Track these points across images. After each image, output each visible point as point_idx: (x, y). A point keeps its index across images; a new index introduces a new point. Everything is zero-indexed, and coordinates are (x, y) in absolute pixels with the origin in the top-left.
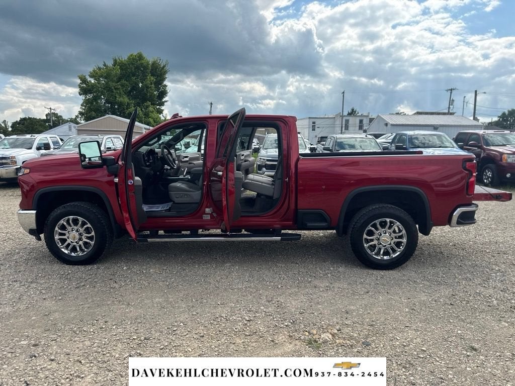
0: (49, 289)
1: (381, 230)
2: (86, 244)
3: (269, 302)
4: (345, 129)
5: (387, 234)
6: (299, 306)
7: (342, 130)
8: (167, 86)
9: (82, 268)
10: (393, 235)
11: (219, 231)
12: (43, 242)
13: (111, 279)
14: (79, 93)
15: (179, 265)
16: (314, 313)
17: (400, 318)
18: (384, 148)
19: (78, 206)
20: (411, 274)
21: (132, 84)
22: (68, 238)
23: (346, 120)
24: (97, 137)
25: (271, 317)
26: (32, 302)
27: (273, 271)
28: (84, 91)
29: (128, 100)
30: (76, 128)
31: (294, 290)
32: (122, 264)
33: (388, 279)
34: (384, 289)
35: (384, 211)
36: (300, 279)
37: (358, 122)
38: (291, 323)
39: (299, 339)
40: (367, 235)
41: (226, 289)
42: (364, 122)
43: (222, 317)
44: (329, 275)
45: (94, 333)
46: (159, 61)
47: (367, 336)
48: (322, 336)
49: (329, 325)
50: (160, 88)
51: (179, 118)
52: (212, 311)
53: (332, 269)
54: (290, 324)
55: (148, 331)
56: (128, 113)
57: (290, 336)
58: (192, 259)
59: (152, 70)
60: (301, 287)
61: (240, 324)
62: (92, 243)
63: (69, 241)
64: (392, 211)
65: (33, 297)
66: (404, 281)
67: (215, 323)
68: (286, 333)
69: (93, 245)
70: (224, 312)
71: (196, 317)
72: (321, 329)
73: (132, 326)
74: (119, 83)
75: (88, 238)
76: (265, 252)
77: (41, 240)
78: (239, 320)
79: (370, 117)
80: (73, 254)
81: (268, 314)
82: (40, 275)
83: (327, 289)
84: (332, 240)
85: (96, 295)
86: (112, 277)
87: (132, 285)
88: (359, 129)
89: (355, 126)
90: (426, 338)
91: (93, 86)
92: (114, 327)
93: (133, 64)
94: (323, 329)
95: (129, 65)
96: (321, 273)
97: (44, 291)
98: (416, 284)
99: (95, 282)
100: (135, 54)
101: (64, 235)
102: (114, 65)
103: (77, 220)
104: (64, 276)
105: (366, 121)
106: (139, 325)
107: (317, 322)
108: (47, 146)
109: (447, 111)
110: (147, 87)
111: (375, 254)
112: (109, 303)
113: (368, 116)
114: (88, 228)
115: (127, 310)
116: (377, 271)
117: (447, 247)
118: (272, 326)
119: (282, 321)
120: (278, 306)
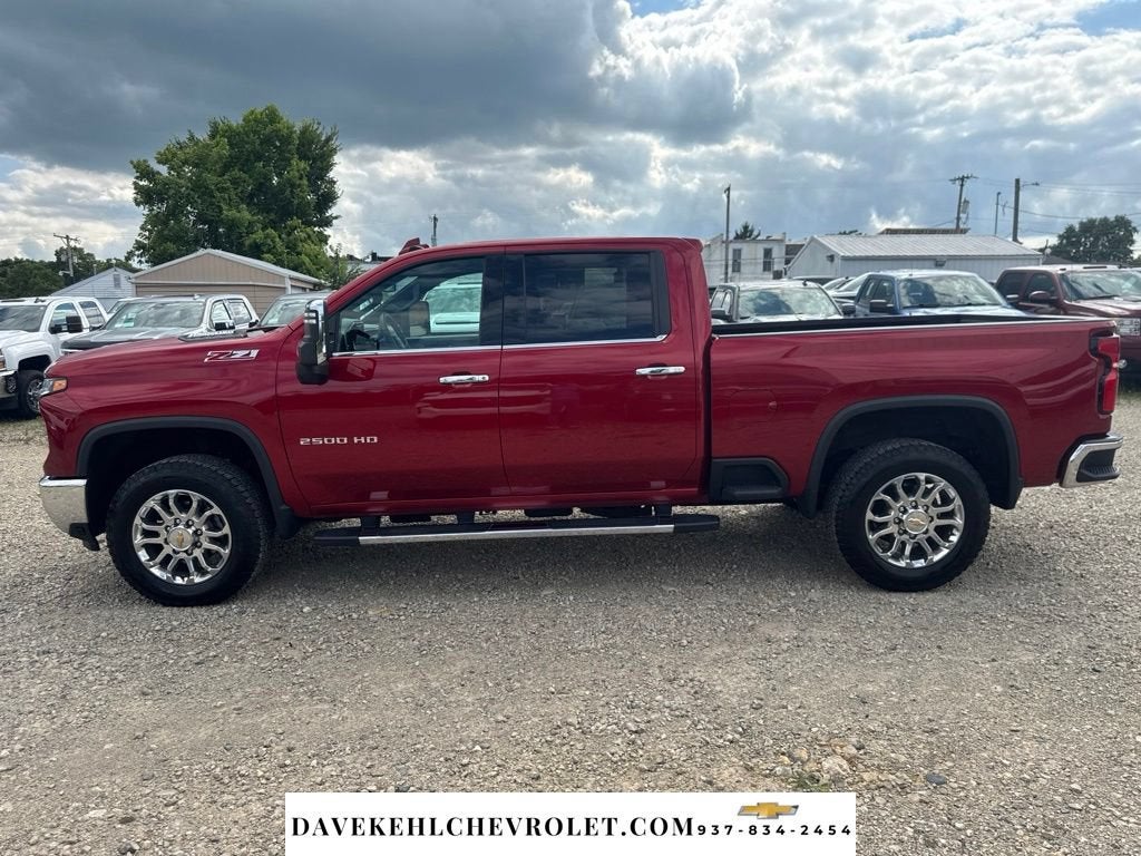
0: (131, 669)
1: (905, 500)
2: (208, 554)
3: (671, 681)
4: (733, 271)
5: (921, 510)
6: (746, 691)
7: (726, 273)
8: (335, 183)
9: (202, 613)
10: (934, 511)
11: (519, 514)
12: (105, 554)
13: (278, 639)
14: (135, 200)
15: (433, 596)
16: (785, 707)
17: (990, 709)
18: (847, 311)
19: (189, 465)
20: (977, 601)
21: (257, 179)
22: (166, 541)
23: (735, 251)
24: (191, 299)
25: (689, 722)
26: (97, 703)
27: (658, 603)
28: (145, 197)
29: (249, 217)
30: (133, 280)
31: (721, 649)
32: (297, 600)
33: (930, 614)
34: (929, 638)
35: (913, 455)
36: (725, 621)
37: (761, 254)
38: (740, 734)
39: (771, 774)
40: (874, 512)
41: (559, 654)
42: (775, 254)
43: (570, 724)
44: (792, 610)
45: (268, 779)
46: (316, 127)
47: (931, 760)
48: (826, 765)
49: (832, 736)
50: (319, 188)
51: (424, 250)
52: (542, 712)
53: (793, 594)
54: (737, 736)
55: (399, 770)
56: (250, 246)
57: (749, 769)
58: (459, 580)
59: (302, 144)
60: (734, 642)
61: (619, 741)
62: (226, 552)
63: (167, 550)
64: (930, 455)
65: (96, 691)
66: (967, 618)
67: (558, 741)
68: (734, 760)
69: (226, 558)
70: (570, 711)
71: (507, 728)
72: (818, 747)
73: (357, 758)
74: (226, 177)
75: (213, 540)
76: (627, 559)
77: (98, 549)
78: (613, 731)
79: (788, 243)
80: (179, 580)
81: (677, 713)
82: (104, 634)
83: (798, 644)
84: (771, 524)
85: (249, 681)
86: (279, 633)
87: (333, 649)
88: (765, 270)
89: (756, 264)
90: (1068, 758)
91: (166, 184)
92: (314, 762)
93: (255, 132)
94: (821, 746)
95: (247, 134)
96: (771, 605)
97: (120, 677)
98: (997, 625)
99: (241, 646)
100: (259, 110)
101: (156, 534)
102: (213, 137)
103: (188, 498)
104: (163, 636)
105: (778, 253)
106: (374, 754)
107: (800, 730)
108: (74, 325)
109: (953, 226)
110: (293, 186)
111: (893, 557)
112: (286, 698)
113: (782, 241)
114: (212, 516)
115: (335, 717)
116: (899, 595)
117: (1035, 532)
118: (697, 744)
119: (716, 729)
120: (696, 693)
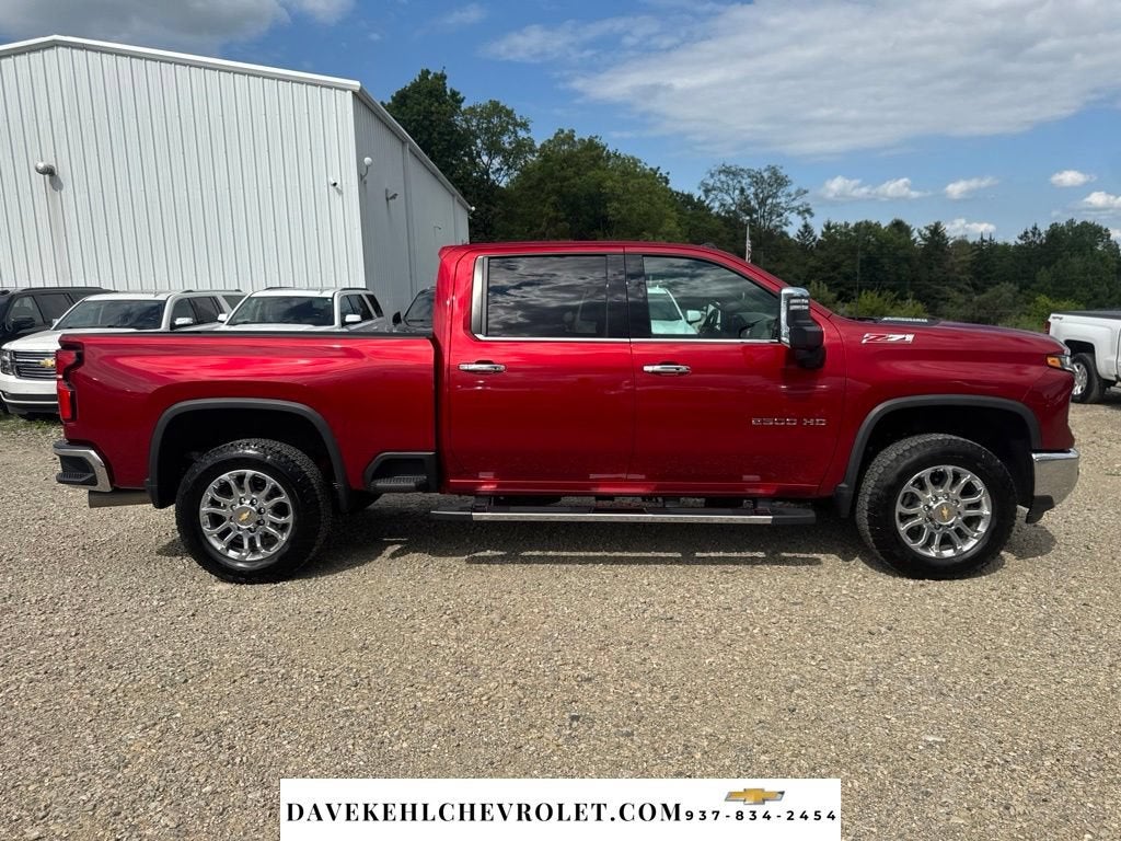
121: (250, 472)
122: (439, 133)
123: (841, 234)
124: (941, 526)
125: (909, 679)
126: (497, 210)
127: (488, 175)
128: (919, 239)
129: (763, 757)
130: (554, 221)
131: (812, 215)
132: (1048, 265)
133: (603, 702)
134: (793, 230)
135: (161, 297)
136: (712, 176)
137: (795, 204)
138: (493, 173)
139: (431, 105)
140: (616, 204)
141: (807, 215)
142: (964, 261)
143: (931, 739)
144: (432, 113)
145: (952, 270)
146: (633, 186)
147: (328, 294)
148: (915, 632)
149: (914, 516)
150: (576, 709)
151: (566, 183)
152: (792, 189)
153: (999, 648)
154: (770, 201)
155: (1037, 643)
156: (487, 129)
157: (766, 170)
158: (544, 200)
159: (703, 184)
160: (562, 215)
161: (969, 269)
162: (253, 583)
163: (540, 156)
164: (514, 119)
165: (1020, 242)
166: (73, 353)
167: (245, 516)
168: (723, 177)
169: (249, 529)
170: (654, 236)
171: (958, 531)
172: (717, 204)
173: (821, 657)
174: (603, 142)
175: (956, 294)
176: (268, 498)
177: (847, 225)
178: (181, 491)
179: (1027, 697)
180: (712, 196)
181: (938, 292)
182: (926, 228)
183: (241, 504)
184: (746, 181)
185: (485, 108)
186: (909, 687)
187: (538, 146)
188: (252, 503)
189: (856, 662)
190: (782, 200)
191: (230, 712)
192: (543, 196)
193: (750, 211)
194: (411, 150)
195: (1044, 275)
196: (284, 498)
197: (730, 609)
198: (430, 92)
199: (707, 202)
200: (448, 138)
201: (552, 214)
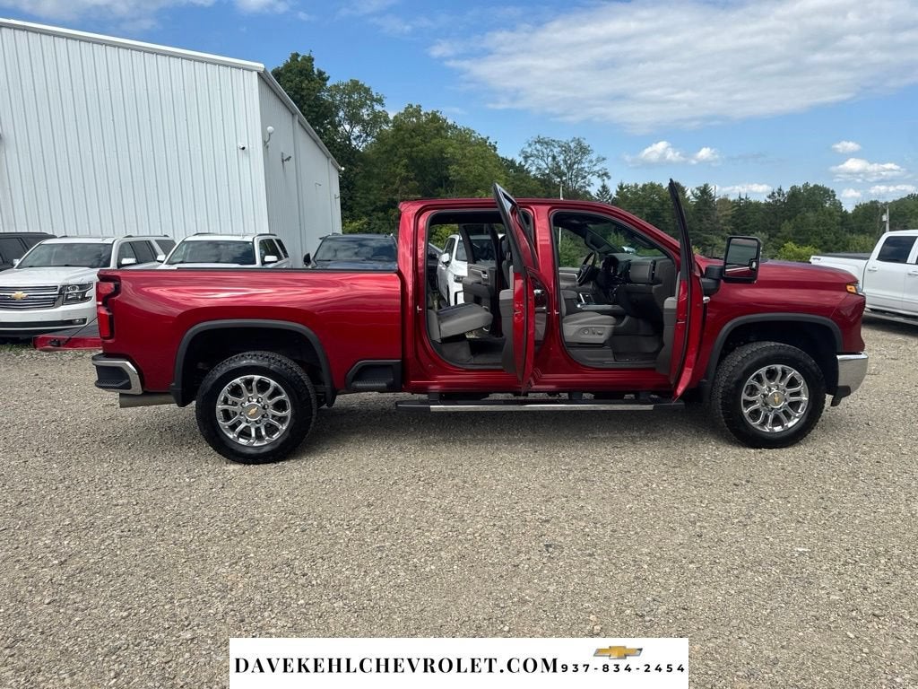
121: (257, 377)
122: (309, 106)
123: (632, 193)
124: (773, 409)
125: (773, 514)
126: (358, 170)
127: (350, 140)
128: (691, 197)
129: (691, 566)
130: (405, 180)
131: (609, 178)
132: (790, 219)
133: (566, 536)
134: (594, 190)
135: (108, 241)
136: (530, 145)
137: (596, 168)
138: (354, 139)
139: (301, 82)
140: (456, 167)
141: (605, 178)
142: (726, 215)
143: (800, 550)
144: (303, 89)
145: (717, 222)
146: (469, 152)
147: (249, 239)
148: (767, 483)
149: (753, 402)
150: (547, 540)
151: (414, 149)
152: (593, 157)
153: (828, 491)
154: (576, 166)
155: (853, 487)
156: (349, 103)
157: (572, 141)
158: (398, 163)
159: (523, 152)
160: (412, 175)
161: (730, 221)
162: (258, 463)
163: (393, 126)
164: (371, 95)
165: (768, 200)
166: (112, 285)
167: (253, 411)
168: (538, 147)
169: (256, 421)
170: (487, 193)
171: (785, 412)
172: (534, 168)
173: (706, 501)
174: (443, 116)
175: (720, 241)
176: (271, 397)
177: (636, 186)
178: (201, 393)
179: (857, 522)
180: (530, 162)
181: (706, 240)
182: (697, 189)
183: (249, 402)
184: (556, 150)
185: (347, 85)
186: (775, 519)
187: (391, 118)
188: (258, 401)
189: (732, 504)
190: (585, 165)
191: (290, 552)
192: (396, 159)
193: (561, 175)
194: (299, 122)
195: (787, 227)
196: (284, 396)
197: (629, 472)
198: (301, 72)
199: (526, 167)
200: (317, 110)
201: (404, 174)
